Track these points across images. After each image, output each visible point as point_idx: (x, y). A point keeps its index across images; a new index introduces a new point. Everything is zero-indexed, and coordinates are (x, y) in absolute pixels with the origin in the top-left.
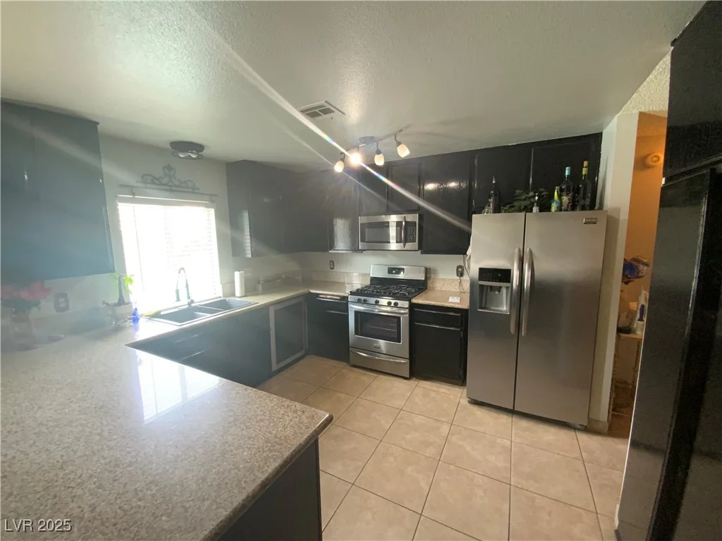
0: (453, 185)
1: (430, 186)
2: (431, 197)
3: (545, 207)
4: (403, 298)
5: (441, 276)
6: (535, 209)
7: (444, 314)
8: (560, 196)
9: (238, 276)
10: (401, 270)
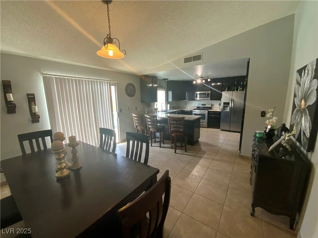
0: (219, 84)
1: (213, 84)
2: (214, 87)
3: (237, 90)
4: (207, 110)
5: (215, 106)
6: (235, 90)
7: (215, 113)
8: (240, 88)
9: (169, 105)
10: (205, 105)
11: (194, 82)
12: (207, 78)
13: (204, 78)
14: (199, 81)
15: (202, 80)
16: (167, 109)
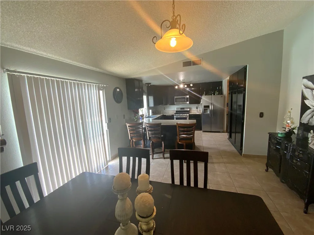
4: (187, 113)
5: (193, 109)
6: (213, 95)
7: (196, 115)
8: (217, 92)
9: (150, 111)
10: (184, 109)
11: (176, 87)
12: (189, 83)
13: (187, 83)
14: (181, 86)
15: (184, 85)
16: (149, 115)
